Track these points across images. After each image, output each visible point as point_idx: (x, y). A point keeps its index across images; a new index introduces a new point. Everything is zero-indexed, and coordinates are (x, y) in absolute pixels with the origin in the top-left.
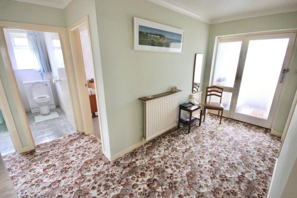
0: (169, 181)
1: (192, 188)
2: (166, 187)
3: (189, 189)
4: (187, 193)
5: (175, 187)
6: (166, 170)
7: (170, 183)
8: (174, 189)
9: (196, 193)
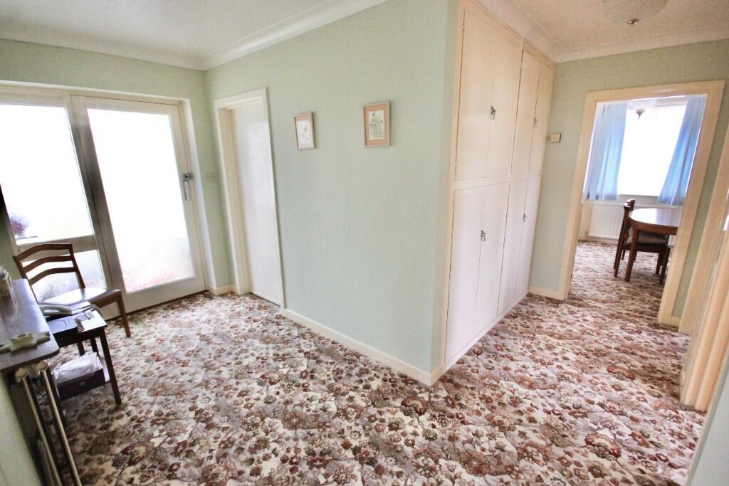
0: (304, 467)
1: (328, 424)
2: (323, 474)
3: (328, 430)
4: (338, 433)
5: (322, 454)
6: (265, 473)
7: (311, 464)
8: (327, 457)
9: (337, 420)
